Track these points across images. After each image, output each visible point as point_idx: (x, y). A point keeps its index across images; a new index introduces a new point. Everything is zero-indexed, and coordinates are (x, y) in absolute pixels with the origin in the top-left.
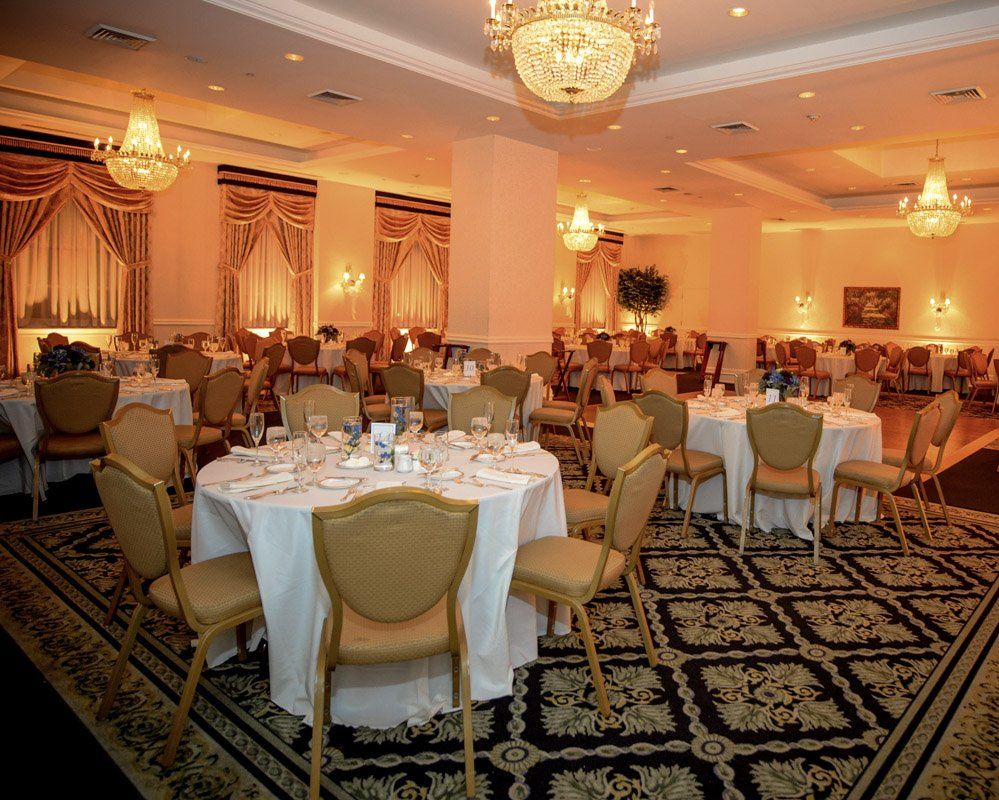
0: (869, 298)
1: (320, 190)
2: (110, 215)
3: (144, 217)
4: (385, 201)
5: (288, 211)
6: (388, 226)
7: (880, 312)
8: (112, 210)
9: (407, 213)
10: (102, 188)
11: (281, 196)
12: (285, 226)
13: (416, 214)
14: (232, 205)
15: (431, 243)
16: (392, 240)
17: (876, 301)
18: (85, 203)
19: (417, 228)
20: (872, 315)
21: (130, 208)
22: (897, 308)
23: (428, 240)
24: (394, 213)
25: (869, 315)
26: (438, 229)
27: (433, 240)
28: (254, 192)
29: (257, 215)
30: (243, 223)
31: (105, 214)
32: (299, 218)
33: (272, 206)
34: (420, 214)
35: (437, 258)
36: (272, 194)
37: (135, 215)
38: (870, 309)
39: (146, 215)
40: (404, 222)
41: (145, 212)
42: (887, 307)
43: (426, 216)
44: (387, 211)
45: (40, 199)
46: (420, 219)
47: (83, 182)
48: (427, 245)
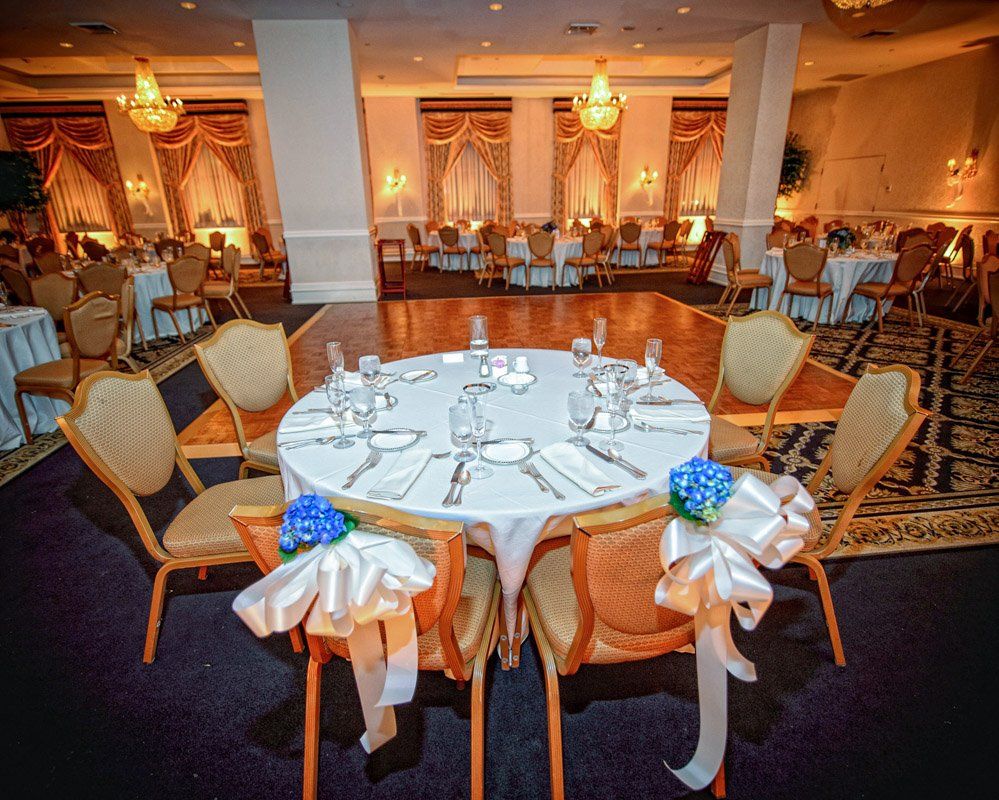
2: (225, 150)
4: (427, 106)
6: (435, 131)
8: (225, 146)
9: (453, 114)
13: (461, 114)
15: (483, 142)
16: (439, 142)
18: (210, 144)
19: (464, 127)
21: (234, 144)
23: (479, 138)
24: (440, 116)
26: (488, 125)
27: (483, 137)
31: (223, 149)
34: (467, 114)
37: (241, 147)
40: (451, 122)
41: (244, 145)
43: (474, 114)
44: (432, 116)
45: (186, 145)
46: (467, 118)
47: (205, 129)
48: (480, 143)
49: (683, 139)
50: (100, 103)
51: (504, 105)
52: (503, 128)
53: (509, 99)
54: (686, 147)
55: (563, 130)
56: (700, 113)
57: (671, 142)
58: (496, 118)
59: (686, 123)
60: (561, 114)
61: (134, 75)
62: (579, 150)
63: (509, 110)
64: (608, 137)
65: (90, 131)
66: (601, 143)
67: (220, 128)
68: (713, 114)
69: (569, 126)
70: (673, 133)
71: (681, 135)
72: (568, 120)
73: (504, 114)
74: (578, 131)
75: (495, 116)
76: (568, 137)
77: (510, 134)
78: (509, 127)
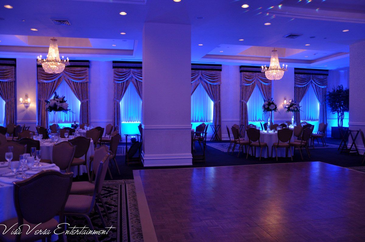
2: (75, 84)
3: (86, 83)
5: (138, 76)
8: (76, 82)
10: (72, 75)
11: (135, 70)
12: (138, 82)
14: (116, 76)
15: (207, 83)
18: (67, 80)
19: (199, 77)
21: (81, 81)
23: (205, 82)
26: (210, 76)
27: (207, 82)
28: (124, 70)
29: (126, 78)
30: (120, 82)
31: (74, 84)
33: (132, 74)
34: (200, 71)
35: (210, 90)
36: (132, 70)
37: (83, 83)
39: (87, 83)
41: (86, 82)
43: (203, 71)
45: (55, 81)
46: (200, 73)
47: (66, 74)
48: (206, 84)
49: (300, 86)
50: (15, 60)
51: (218, 68)
52: (217, 78)
53: (221, 65)
54: (301, 89)
55: (245, 80)
56: (306, 75)
57: (295, 87)
58: (214, 73)
59: (300, 79)
60: (245, 73)
61: (48, 48)
62: (253, 89)
63: (221, 70)
64: (266, 84)
65: (5, 73)
66: (263, 86)
67: (74, 74)
68: (311, 76)
69: (248, 79)
70: (295, 84)
71: (299, 85)
72: (248, 76)
73: (218, 72)
74: (253, 81)
75: (213, 72)
76: (248, 83)
77: (220, 81)
78: (220, 78)
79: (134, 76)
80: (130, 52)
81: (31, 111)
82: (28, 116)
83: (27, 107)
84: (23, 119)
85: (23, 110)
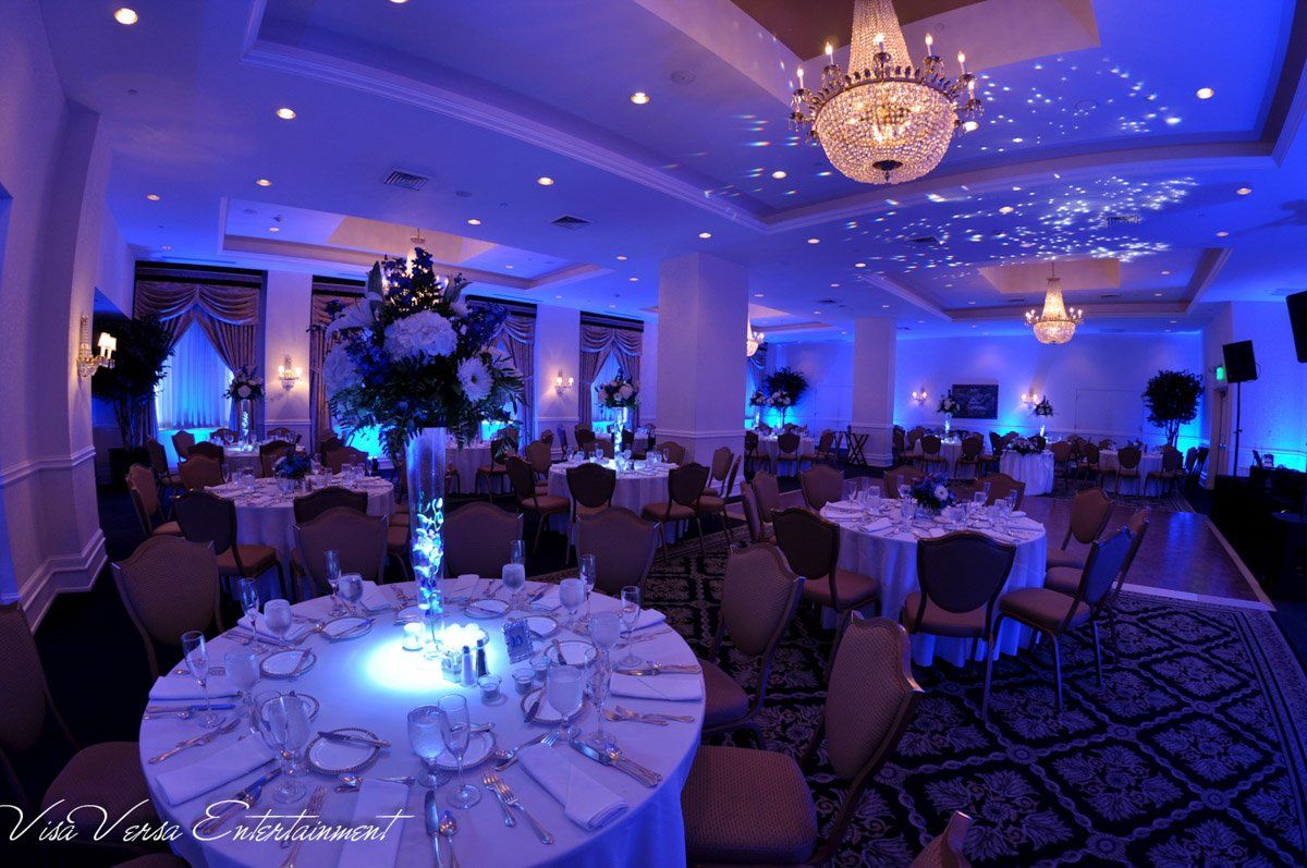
0: (972, 394)
1: (540, 313)
4: (587, 319)
5: (517, 329)
6: (587, 339)
7: (982, 405)
9: (604, 328)
12: (513, 340)
13: (609, 329)
15: (622, 352)
16: (592, 350)
17: (979, 396)
19: (611, 340)
20: (976, 407)
22: (996, 403)
24: (594, 329)
25: (973, 407)
26: (627, 340)
27: (622, 348)
32: (524, 335)
33: (504, 326)
34: (615, 330)
38: (974, 404)
40: (600, 336)
42: (988, 400)
44: (588, 327)
46: (614, 334)
48: (619, 354)
50: (263, 274)
51: (638, 326)
52: (637, 345)
53: (642, 322)
58: (632, 336)
63: (642, 331)
65: (238, 304)
73: (639, 333)
75: (632, 334)
77: (641, 350)
78: (640, 344)
79: (507, 330)
80: (525, 283)
81: (297, 397)
82: (289, 409)
83: (288, 387)
84: (278, 417)
85: (280, 395)
